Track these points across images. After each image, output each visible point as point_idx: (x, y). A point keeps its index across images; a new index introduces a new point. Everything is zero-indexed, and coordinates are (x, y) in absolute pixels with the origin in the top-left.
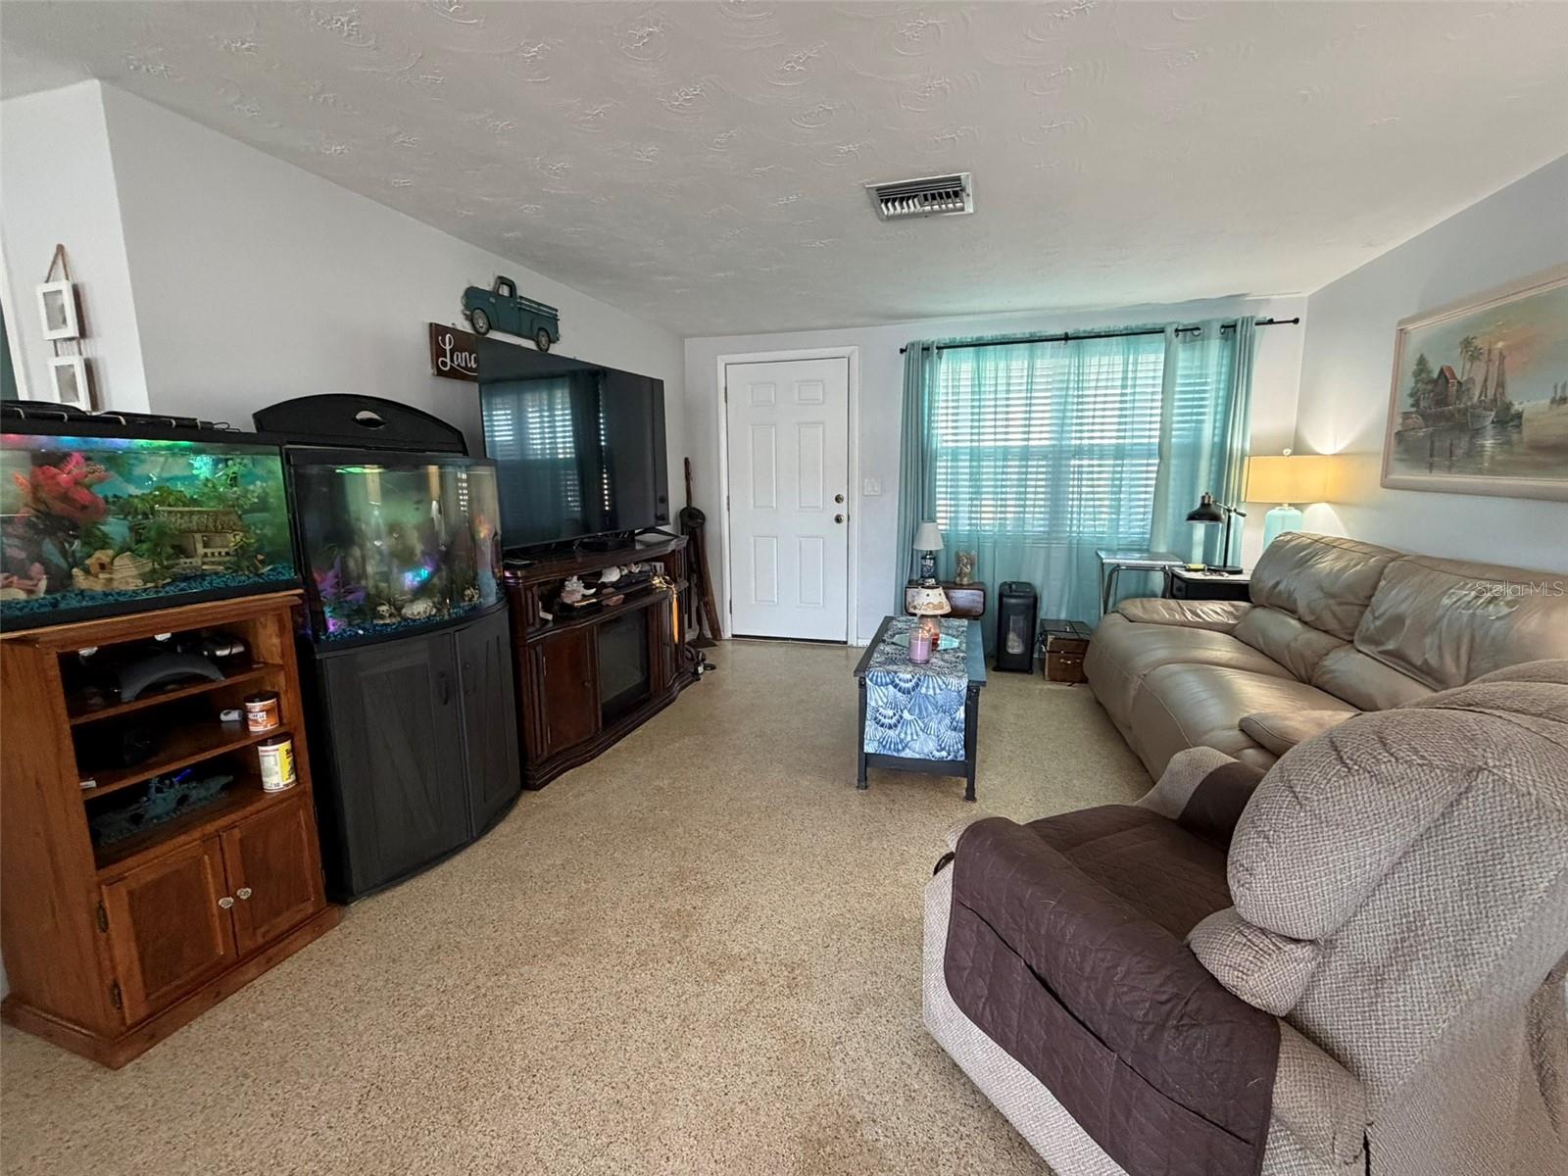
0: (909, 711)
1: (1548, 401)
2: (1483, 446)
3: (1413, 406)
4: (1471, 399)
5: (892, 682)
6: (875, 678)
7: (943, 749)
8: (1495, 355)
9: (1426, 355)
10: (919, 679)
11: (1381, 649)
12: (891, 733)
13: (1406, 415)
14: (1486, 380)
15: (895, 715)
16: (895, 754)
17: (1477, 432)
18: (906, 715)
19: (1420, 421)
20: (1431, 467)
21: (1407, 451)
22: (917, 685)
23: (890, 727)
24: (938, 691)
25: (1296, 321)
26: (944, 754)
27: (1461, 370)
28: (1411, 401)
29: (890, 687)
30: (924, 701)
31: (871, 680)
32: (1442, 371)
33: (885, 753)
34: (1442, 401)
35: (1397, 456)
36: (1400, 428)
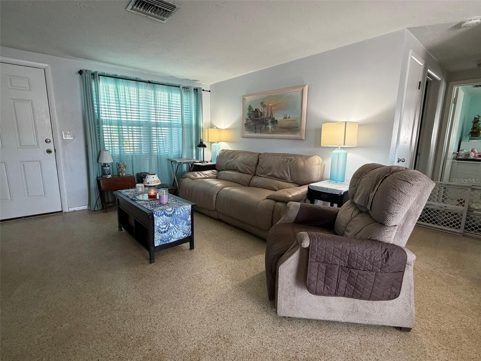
0: (172, 223)
1: (283, 118)
2: (268, 127)
3: (249, 117)
4: (264, 116)
5: (165, 213)
6: (157, 214)
7: (185, 234)
8: (269, 107)
9: (251, 105)
10: (175, 209)
11: (267, 175)
12: (166, 234)
13: (247, 120)
14: (268, 112)
15: (167, 226)
16: (168, 242)
17: (267, 124)
18: (171, 225)
19: (251, 121)
20: (256, 132)
21: (249, 128)
22: (174, 212)
23: (165, 232)
24: (182, 212)
25: (210, 91)
26: (185, 235)
27: (261, 109)
28: (248, 116)
29: (164, 216)
30: (177, 218)
31: (156, 215)
32: (256, 109)
33: (164, 243)
34: (257, 116)
35: (246, 129)
36: (246, 123)
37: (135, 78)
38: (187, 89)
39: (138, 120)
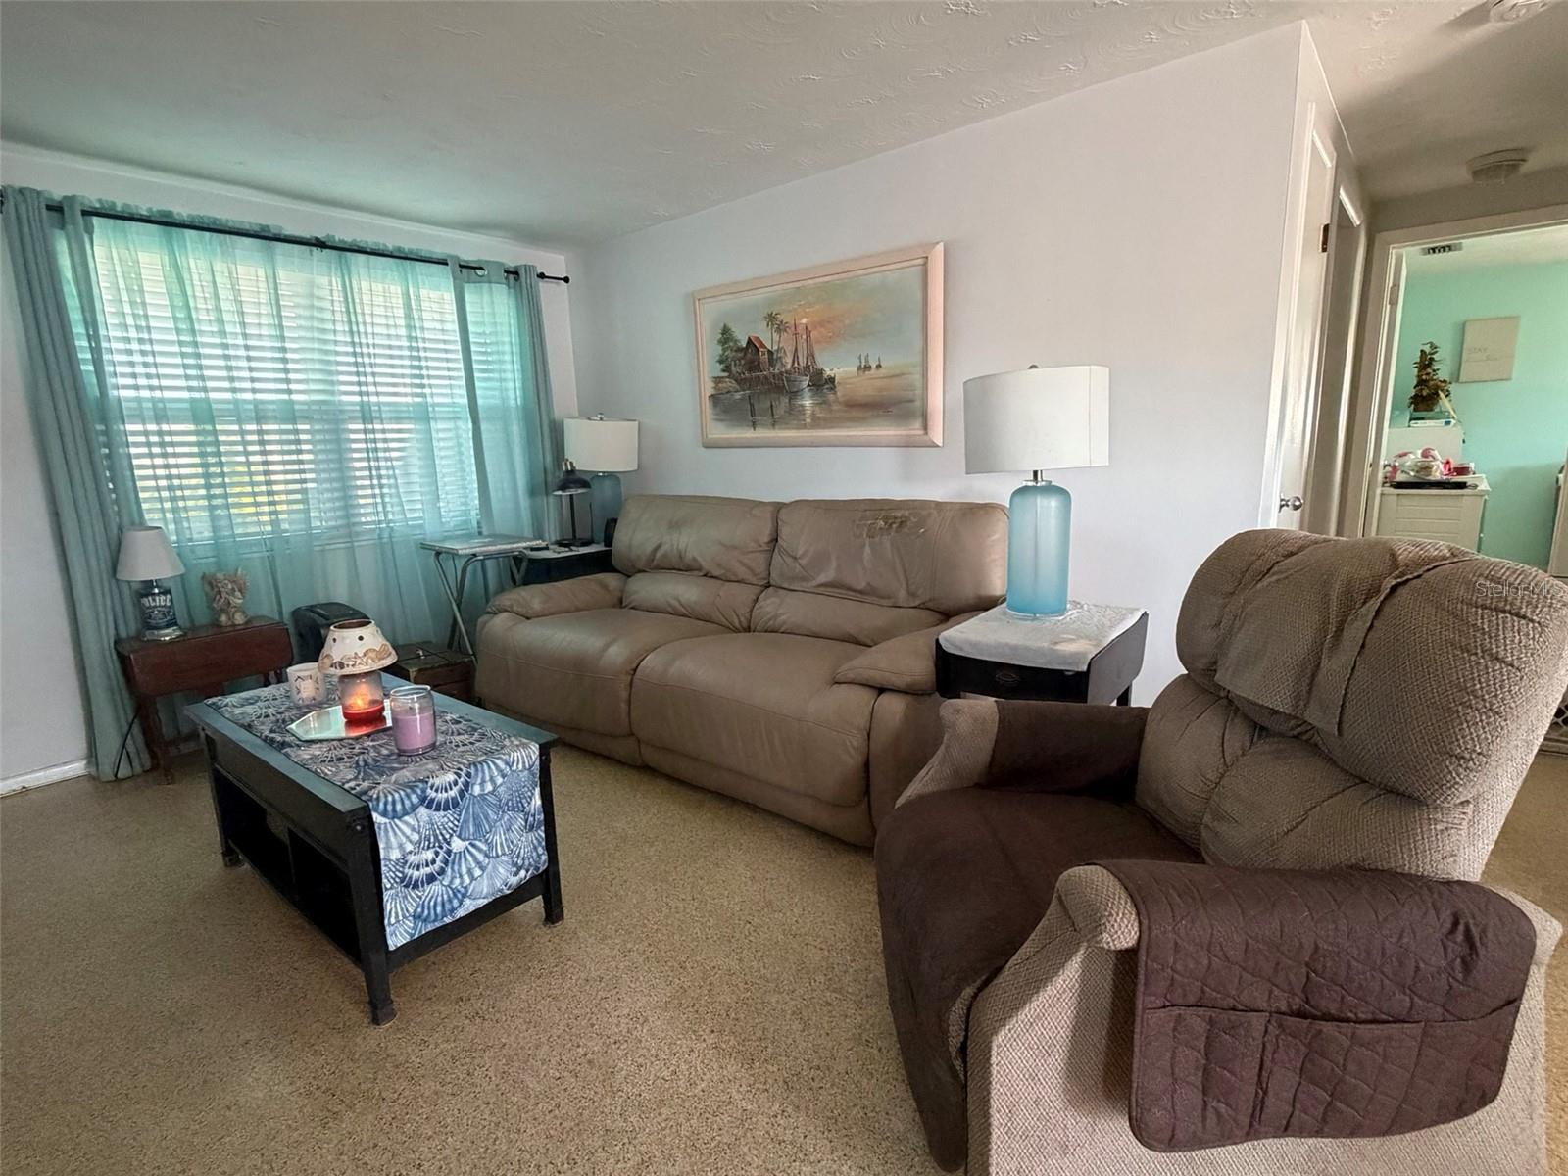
0: (459, 837)
1: (856, 369)
2: (802, 406)
3: (724, 371)
4: (783, 365)
5: (423, 799)
6: (390, 808)
7: (520, 869)
8: (800, 330)
9: (730, 325)
10: (469, 775)
11: (814, 583)
12: (436, 888)
13: (718, 380)
14: (796, 350)
15: (437, 853)
16: (448, 920)
17: (794, 394)
18: (457, 844)
19: (734, 385)
20: (754, 425)
22: (467, 785)
23: (431, 879)
24: (499, 780)
25: (566, 280)
26: (523, 873)
27: (768, 338)
28: (722, 366)
29: (423, 811)
30: (482, 808)
31: (384, 814)
32: (749, 340)
33: (430, 927)
34: (753, 365)
35: (715, 417)
36: (713, 392)
37: (257, 229)
38: (480, 272)
39: (285, 397)
